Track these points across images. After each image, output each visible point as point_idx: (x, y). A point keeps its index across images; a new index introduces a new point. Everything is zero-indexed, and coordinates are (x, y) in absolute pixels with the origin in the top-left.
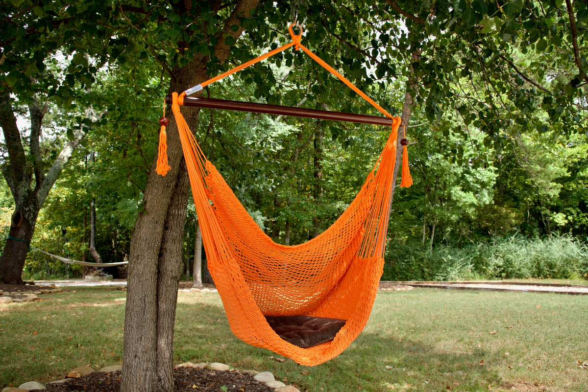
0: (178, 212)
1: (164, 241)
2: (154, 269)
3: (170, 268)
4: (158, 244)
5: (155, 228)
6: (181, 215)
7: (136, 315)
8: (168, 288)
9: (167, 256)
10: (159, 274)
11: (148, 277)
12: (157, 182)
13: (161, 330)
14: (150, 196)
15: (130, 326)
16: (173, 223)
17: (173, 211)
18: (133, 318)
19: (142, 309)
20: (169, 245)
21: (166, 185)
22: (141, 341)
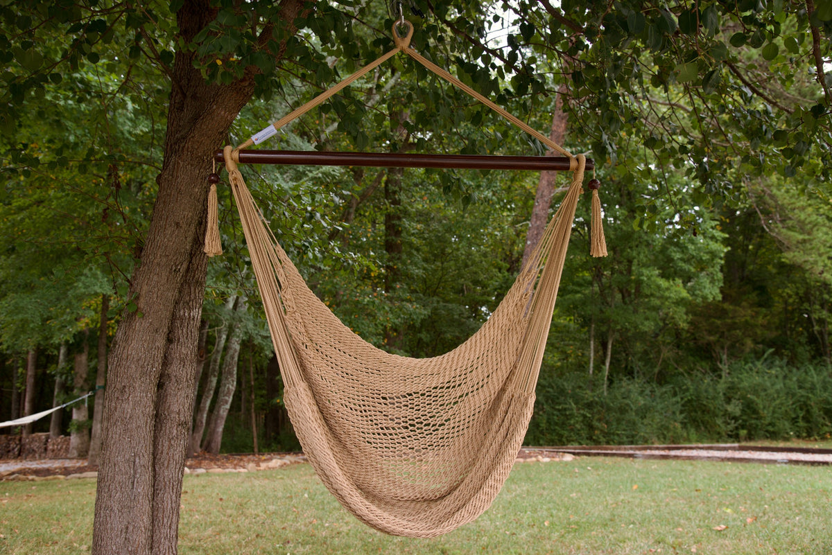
0: (189, 314)
1: (166, 362)
2: (150, 410)
3: (175, 408)
4: (158, 366)
5: (154, 341)
6: (193, 319)
7: (119, 489)
8: (172, 442)
9: (171, 387)
10: (158, 418)
11: (141, 422)
12: (159, 264)
13: (160, 515)
14: (145, 288)
15: (106, 508)
16: (180, 332)
17: (182, 313)
18: (113, 494)
19: (129, 478)
20: (175, 369)
21: (174, 268)
22: (126, 532)
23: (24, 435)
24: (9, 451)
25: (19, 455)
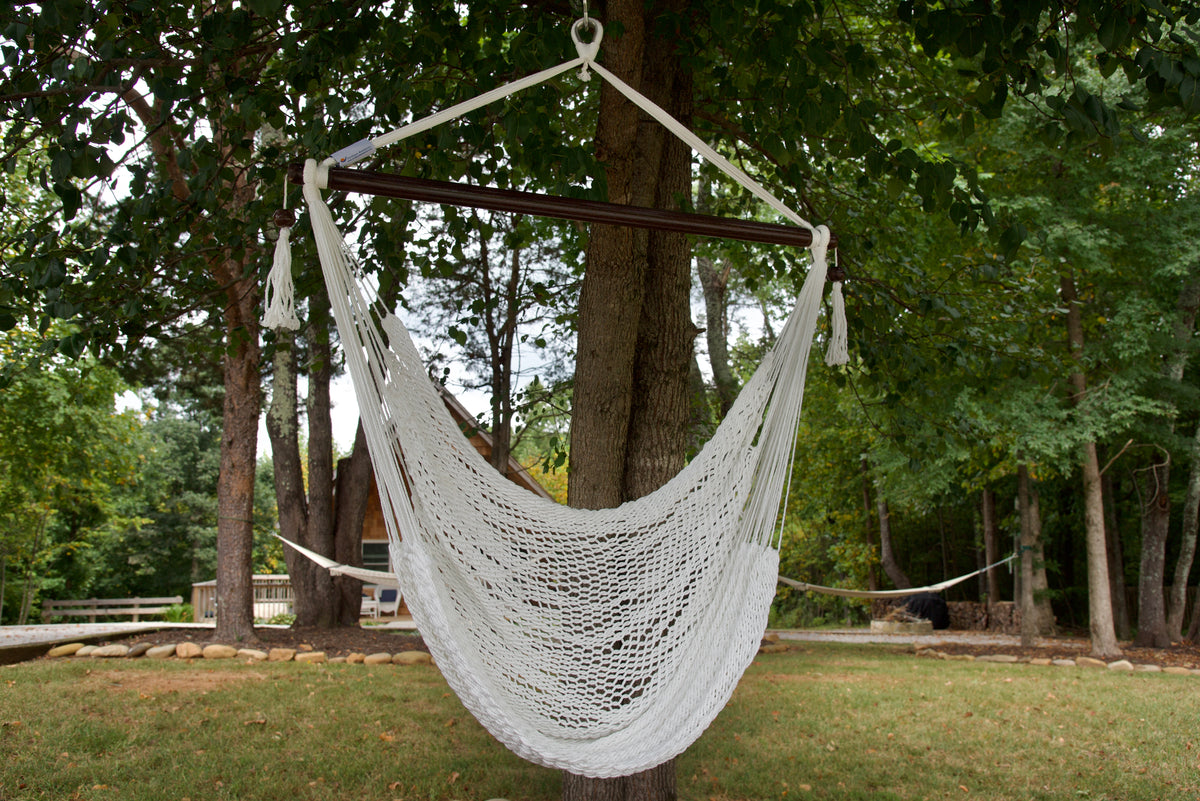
0: (653, 464)
12: (582, 406)
16: (641, 487)
17: (640, 463)
21: (599, 409)
23: (990, 603)
24: (976, 621)
25: (987, 626)
